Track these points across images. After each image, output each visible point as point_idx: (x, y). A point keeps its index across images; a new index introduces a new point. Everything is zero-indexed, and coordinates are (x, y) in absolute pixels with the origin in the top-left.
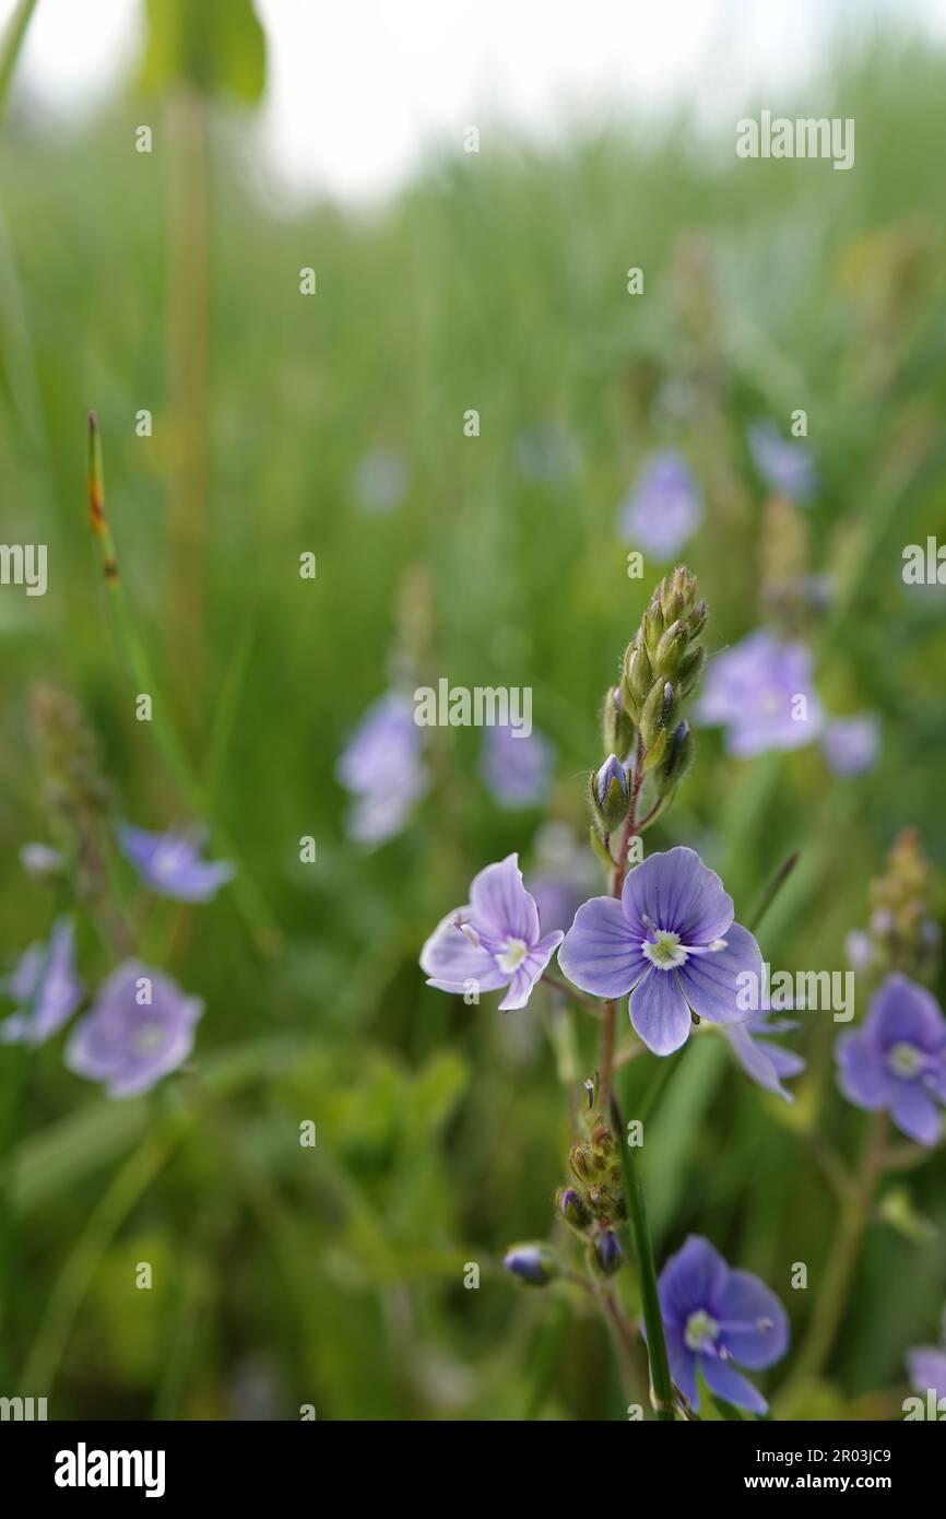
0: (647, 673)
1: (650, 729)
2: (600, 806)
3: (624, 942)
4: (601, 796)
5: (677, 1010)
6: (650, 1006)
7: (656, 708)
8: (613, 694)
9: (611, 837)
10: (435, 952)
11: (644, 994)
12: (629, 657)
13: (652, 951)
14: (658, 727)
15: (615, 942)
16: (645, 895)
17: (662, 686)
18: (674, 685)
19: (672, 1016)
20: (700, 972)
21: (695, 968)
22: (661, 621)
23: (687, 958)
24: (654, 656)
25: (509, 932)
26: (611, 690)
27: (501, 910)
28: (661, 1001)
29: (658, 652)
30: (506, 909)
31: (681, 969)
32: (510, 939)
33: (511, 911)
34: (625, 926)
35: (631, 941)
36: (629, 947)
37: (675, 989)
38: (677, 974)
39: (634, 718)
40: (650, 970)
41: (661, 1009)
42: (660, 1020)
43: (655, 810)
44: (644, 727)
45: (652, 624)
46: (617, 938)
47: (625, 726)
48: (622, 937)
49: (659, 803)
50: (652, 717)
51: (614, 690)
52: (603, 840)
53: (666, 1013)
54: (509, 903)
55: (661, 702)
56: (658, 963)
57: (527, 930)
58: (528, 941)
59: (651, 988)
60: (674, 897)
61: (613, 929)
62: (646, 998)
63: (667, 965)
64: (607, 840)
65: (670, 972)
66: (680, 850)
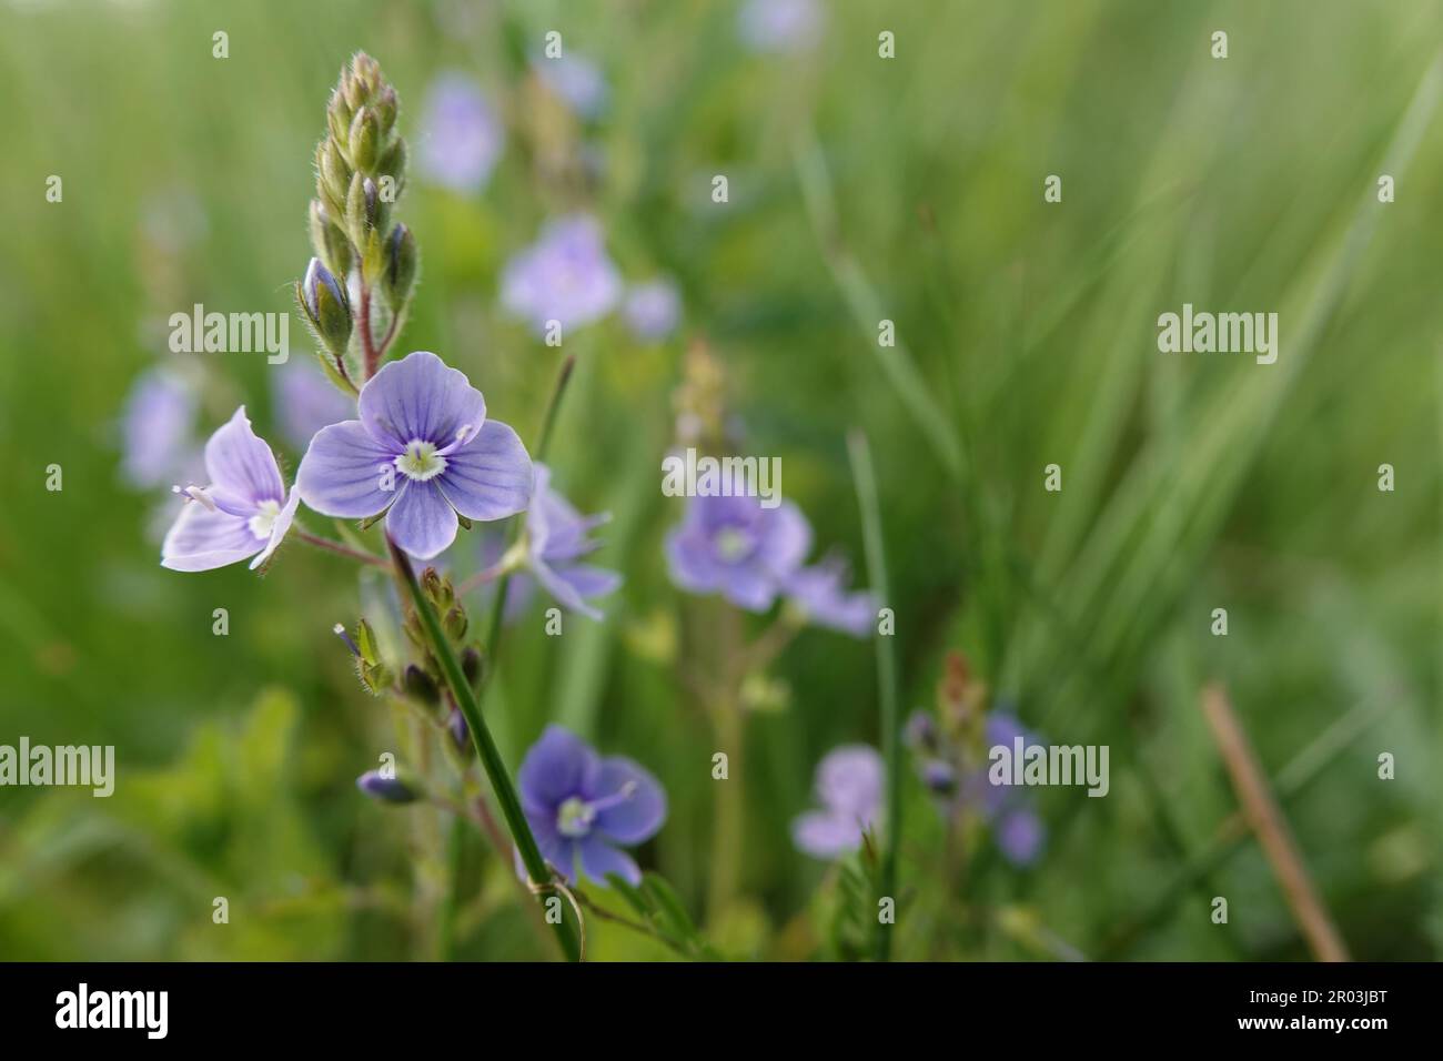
0: (344, 173)
1: (359, 233)
2: (317, 323)
3: (375, 463)
4: (313, 309)
5: (442, 518)
6: (412, 518)
7: (359, 206)
8: (317, 209)
9: (342, 359)
10: (179, 540)
11: (403, 509)
12: (320, 159)
13: (406, 465)
14: (367, 231)
15: (364, 466)
16: (389, 411)
17: (362, 182)
18: (375, 179)
19: (437, 525)
20: (467, 478)
21: (457, 474)
22: (348, 114)
23: (447, 464)
24: (349, 154)
25: (260, 496)
26: (313, 203)
27: (244, 475)
28: (424, 513)
29: (351, 147)
30: (248, 471)
31: (441, 477)
32: (261, 504)
33: (254, 474)
34: (374, 446)
35: (381, 460)
36: (383, 467)
37: (438, 498)
38: (438, 483)
39: (340, 225)
40: (407, 484)
41: (425, 520)
42: (425, 531)
43: (393, 329)
44: (353, 232)
45: (338, 118)
46: (365, 461)
47: (335, 237)
48: (372, 458)
49: (395, 319)
50: (358, 218)
51: (317, 205)
52: (335, 364)
53: (431, 522)
54: (249, 463)
55: (363, 200)
56: (414, 476)
57: (274, 486)
58: (276, 497)
59: (410, 501)
60: (421, 407)
61: (360, 453)
62: (406, 512)
63: (426, 477)
64: (340, 364)
65: (430, 483)
66: (417, 356)
